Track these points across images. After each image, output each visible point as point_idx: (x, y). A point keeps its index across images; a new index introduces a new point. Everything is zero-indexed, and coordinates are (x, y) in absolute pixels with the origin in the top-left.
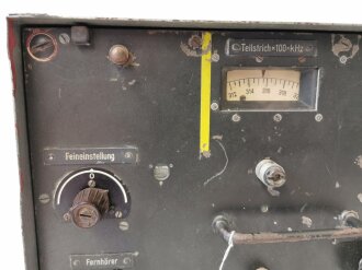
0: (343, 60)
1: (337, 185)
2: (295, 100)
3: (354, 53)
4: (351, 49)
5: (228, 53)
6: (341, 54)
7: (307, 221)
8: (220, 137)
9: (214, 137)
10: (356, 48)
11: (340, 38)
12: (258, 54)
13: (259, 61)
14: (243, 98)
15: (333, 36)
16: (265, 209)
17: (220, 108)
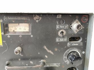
0: (37, 21)
1: (39, 53)
2: (28, 31)
3: (40, 19)
4: (39, 18)
5: (4, 20)
6: (36, 20)
7: (31, 62)
8: (5, 41)
9: (3, 41)
10: (41, 18)
11: (36, 15)
12: (13, 20)
13: (14, 22)
14: (14, 31)
15: (34, 15)
16: (20, 60)
17: (5, 34)
